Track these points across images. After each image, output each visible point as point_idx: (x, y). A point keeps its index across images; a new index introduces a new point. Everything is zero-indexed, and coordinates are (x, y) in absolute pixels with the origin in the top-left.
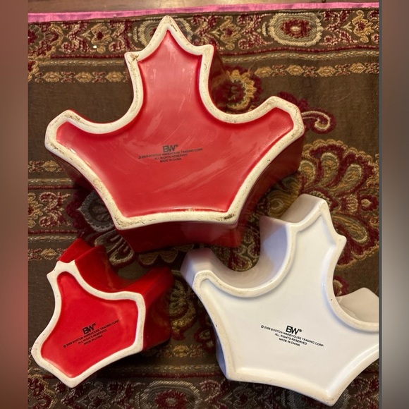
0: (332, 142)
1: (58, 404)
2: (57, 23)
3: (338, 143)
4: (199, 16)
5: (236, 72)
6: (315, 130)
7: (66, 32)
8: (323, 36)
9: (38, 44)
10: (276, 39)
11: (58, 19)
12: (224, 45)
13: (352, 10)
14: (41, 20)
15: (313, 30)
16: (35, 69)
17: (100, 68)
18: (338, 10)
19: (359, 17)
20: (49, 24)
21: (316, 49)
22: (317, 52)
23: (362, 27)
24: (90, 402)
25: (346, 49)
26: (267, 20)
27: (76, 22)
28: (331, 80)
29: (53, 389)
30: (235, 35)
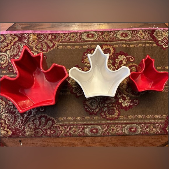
0: (134, 64)
1: (64, 132)
2: (62, 33)
3: (136, 64)
4: (99, 32)
5: (109, 46)
6: (129, 61)
7: (64, 36)
8: (131, 37)
9: (57, 39)
10: (119, 38)
11: (62, 32)
12: (105, 39)
13: (139, 30)
14: (57, 33)
15: (129, 35)
16: (56, 45)
17: (73, 45)
18: (135, 30)
19: (141, 32)
20: (59, 34)
21: (130, 40)
22: (130, 41)
23: (141, 34)
24: (73, 131)
25: (137, 40)
26: (117, 33)
27: (67, 33)
28: (134, 48)
29: (63, 128)
30: (108, 37)
